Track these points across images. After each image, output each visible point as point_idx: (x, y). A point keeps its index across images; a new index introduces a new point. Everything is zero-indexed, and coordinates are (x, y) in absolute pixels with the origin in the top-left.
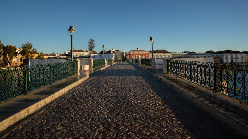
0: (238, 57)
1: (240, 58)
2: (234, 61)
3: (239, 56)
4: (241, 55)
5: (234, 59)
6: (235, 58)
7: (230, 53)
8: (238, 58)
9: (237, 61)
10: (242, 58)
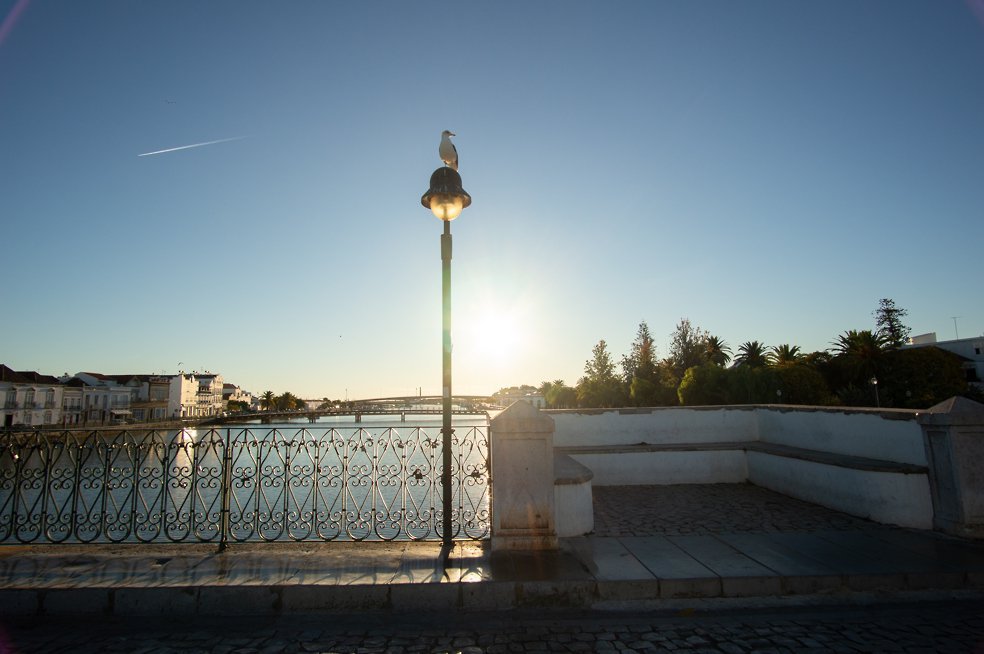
0: (35, 400)
1: (43, 406)
2: (18, 418)
3: (40, 394)
4: (49, 390)
5: (20, 409)
6: (25, 403)
7: (5, 380)
8: (33, 405)
9: (30, 421)
10: (50, 404)
